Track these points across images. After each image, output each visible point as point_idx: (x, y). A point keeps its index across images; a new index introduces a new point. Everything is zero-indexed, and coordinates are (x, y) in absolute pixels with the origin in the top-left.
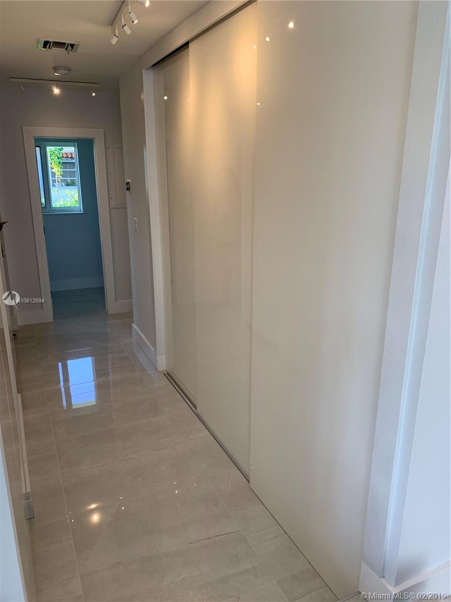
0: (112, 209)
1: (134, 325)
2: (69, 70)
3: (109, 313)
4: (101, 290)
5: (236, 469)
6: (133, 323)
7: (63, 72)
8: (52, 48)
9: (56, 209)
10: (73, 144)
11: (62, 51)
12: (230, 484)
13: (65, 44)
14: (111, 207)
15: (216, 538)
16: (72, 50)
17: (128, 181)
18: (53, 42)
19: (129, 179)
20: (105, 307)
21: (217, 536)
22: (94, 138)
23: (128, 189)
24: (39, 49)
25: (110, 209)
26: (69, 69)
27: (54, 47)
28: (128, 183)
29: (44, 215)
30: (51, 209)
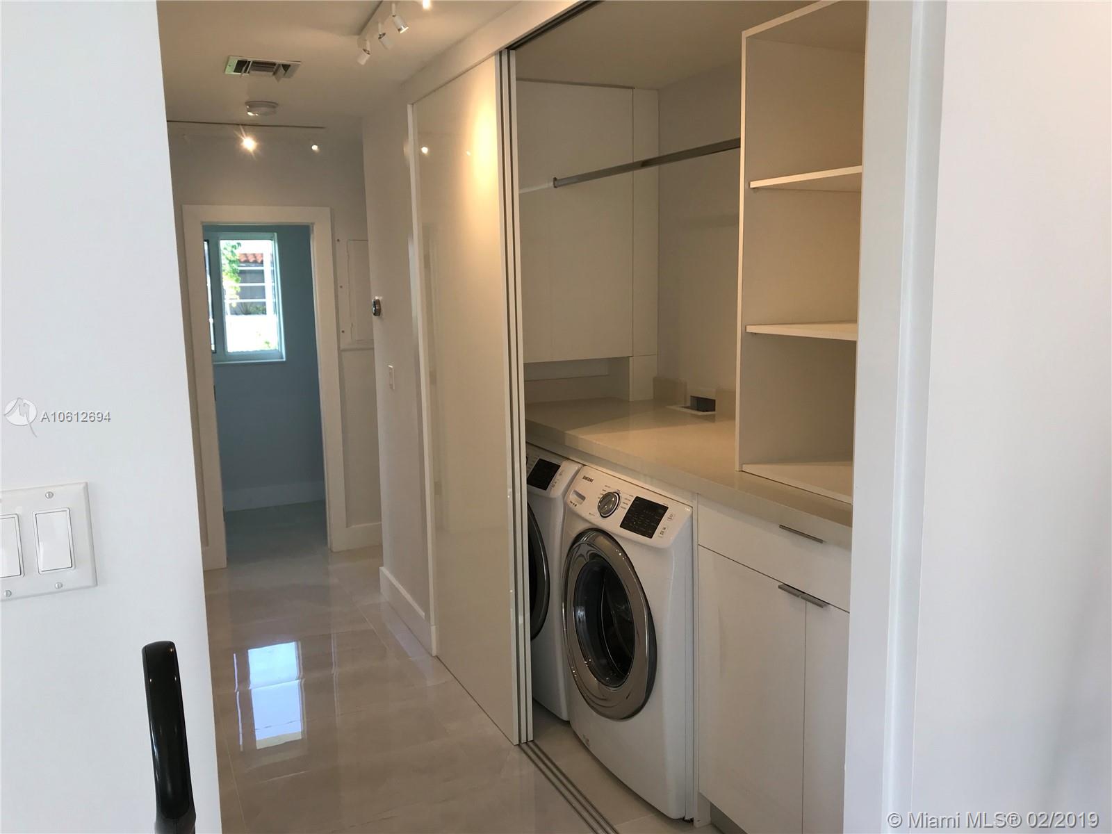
0: (345, 350)
1: (384, 571)
2: (274, 107)
3: (334, 550)
4: (317, 508)
6: (382, 565)
7: (264, 109)
8: (252, 72)
9: (234, 356)
10: (269, 235)
11: (266, 77)
13: (274, 64)
14: (342, 347)
16: (284, 75)
17: (377, 298)
18: (254, 62)
19: (378, 295)
20: (326, 539)
22: (313, 224)
23: (377, 313)
24: (226, 73)
25: (340, 351)
26: (273, 105)
27: (253, 70)
28: (377, 303)
29: (215, 367)
30: (225, 355)
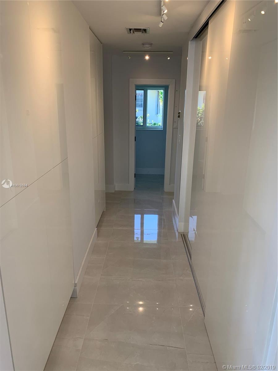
0: (175, 128)
1: (174, 201)
3: (165, 191)
5: (200, 307)
6: (173, 199)
8: (135, 32)
9: (148, 127)
11: (139, 34)
12: (192, 316)
13: (141, 29)
15: (168, 347)
16: (146, 33)
17: (180, 111)
18: (134, 29)
21: (169, 346)
22: (169, 85)
23: (179, 117)
28: (179, 113)
30: (145, 127)
